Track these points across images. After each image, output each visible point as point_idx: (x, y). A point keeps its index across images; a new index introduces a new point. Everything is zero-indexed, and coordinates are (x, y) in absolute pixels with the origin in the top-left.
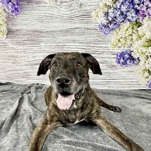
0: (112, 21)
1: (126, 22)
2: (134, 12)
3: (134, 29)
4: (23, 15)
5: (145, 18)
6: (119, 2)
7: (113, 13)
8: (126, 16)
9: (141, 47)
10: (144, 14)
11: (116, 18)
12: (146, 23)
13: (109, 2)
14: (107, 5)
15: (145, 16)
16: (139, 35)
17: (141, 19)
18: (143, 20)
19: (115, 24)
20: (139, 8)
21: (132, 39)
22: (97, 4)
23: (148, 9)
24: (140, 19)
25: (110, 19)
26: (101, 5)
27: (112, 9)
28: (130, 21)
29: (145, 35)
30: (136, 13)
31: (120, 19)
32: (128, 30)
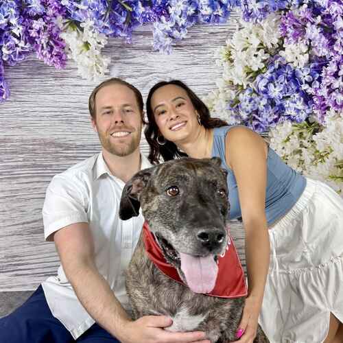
0: (248, 120)
1: (282, 123)
2: (300, 100)
3: (305, 139)
4: (14, 104)
5: (327, 112)
6: (262, 78)
7: (250, 101)
8: (282, 108)
9: (326, 179)
10: (324, 104)
11: (257, 114)
12: (331, 124)
13: (238, 78)
14: (235, 83)
15: (328, 108)
16: (318, 151)
17: (319, 115)
18: (322, 117)
19: (257, 126)
20: (310, 91)
21: (302, 162)
22: (211, 82)
23: (331, 92)
24: (315, 114)
25: (245, 116)
26: (220, 84)
27: (247, 92)
28: (293, 121)
29: (332, 151)
30: (306, 102)
31: (267, 116)
32: (288, 139)
